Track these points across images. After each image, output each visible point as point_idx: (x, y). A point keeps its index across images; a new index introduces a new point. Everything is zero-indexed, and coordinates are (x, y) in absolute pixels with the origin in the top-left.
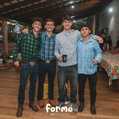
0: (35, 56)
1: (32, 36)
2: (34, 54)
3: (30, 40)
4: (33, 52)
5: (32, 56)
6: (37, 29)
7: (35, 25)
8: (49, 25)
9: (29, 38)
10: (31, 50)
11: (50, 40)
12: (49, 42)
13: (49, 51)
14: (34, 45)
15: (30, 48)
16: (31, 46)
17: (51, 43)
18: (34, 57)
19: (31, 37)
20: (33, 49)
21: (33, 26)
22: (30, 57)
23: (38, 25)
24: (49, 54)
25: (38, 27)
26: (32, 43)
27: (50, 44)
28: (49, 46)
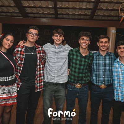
0: (82, 77)
1: (79, 54)
2: (81, 75)
3: (76, 60)
4: (79, 73)
5: (78, 77)
6: (84, 46)
7: (82, 41)
8: (102, 42)
9: (75, 57)
10: (77, 70)
11: (105, 58)
12: (105, 61)
13: (105, 72)
14: (80, 65)
15: (75, 68)
16: (78, 67)
17: (107, 62)
18: (80, 79)
19: (77, 56)
20: (79, 69)
21: (79, 43)
22: (76, 79)
23: (86, 40)
24: (105, 75)
25: (85, 43)
26: (78, 62)
27: (105, 64)
28: (105, 66)
